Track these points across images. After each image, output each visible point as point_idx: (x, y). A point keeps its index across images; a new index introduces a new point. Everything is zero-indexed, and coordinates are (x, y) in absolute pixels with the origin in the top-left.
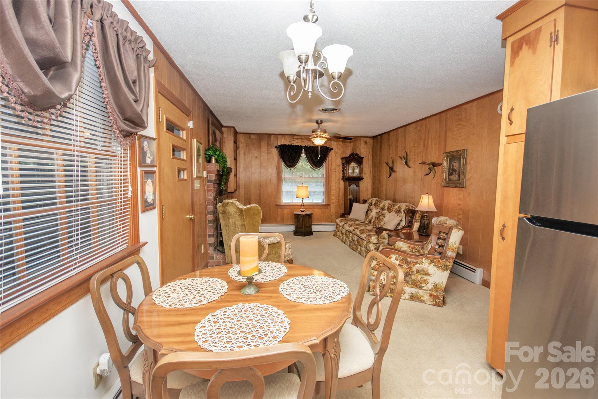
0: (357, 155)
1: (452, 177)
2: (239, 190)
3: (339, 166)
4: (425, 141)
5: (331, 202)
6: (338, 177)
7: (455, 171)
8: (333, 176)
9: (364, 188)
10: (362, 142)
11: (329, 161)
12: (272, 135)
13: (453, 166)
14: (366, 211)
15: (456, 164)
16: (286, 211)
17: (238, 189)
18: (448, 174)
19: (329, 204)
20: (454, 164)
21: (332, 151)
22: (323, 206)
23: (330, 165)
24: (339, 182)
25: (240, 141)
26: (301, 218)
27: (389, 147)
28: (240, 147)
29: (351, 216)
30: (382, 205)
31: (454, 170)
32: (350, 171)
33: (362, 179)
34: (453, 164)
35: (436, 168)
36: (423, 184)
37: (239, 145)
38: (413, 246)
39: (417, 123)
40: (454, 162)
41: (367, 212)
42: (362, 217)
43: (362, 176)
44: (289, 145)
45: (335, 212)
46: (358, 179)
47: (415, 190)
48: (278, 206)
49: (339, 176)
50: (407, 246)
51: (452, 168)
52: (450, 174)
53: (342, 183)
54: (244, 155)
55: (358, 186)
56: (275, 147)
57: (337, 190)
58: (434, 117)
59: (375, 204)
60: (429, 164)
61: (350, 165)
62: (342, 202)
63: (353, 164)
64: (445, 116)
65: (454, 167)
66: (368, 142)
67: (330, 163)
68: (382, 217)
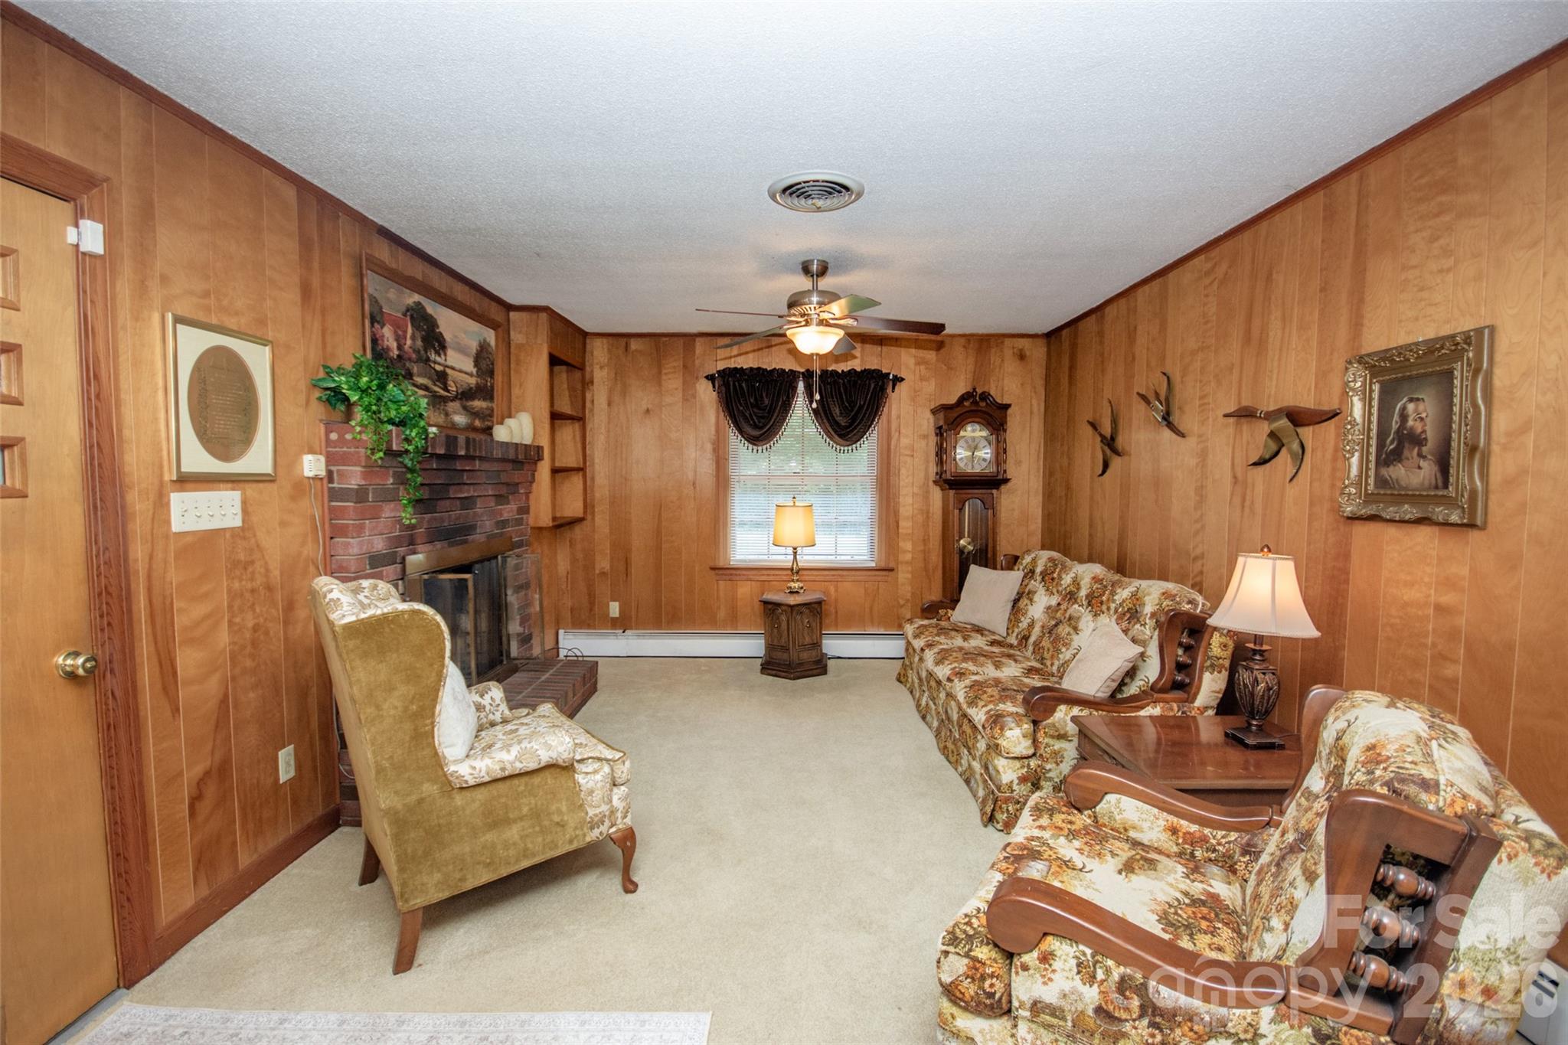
0: (985, 396)
1: (1398, 472)
2: (593, 519)
3: (925, 437)
4: (1249, 320)
5: (897, 562)
6: (922, 475)
7: (1418, 441)
8: (903, 471)
9: (1016, 513)
10: (1008, 353)
11: (889, 422)
12: (698, 339)
13: (1404, 417)
14: (1013, 596)
15: (1421, 407)
16: (745, 590)
17: (589, 517)
18: (1373, 458)
19: (892, 565)
20: (1411, 407)
21: (902, 388)
22: (869, 573)
23: (895, 436)
24: (928, 492)
25: (595, 361)
26: (783, 618)
27: (1103, 362)
28: (595, 380)
29: (960, 614)
30: (1067, 580)
31: (1409, 439)
32: (961, 453)
33: (1006, 481)
34: (1404, 408)
35: (1306, 433)
36: (1244, 500)
37: (592, 371)
38: (1194, 828)
39: (1215, 253)
40: (1411, 400)
41: (1016, 601)
42: (996, 619)
43: (1005, 471)
44: (751, 369)
45: (913, 593)
46: (992, 482)
47: (1203, 527)
48: (717, 571)
49: (926, 470)
51: (1395, 426)
52: (1389, 456)
53: (937, 495)
54: (609, 404)
55: (990, 505)
56: (707, 377)
57: (920, 519)
58: (1299, 206)
59: (1044, 574)
60: (1270, 416)
61: (962, 433)
62: (936, 558)
63: (973, 431)
64: (1354, 190)
65: (1410, 423)
66: (1028, 353)
67: (894, 426)
68: (1068, 629)
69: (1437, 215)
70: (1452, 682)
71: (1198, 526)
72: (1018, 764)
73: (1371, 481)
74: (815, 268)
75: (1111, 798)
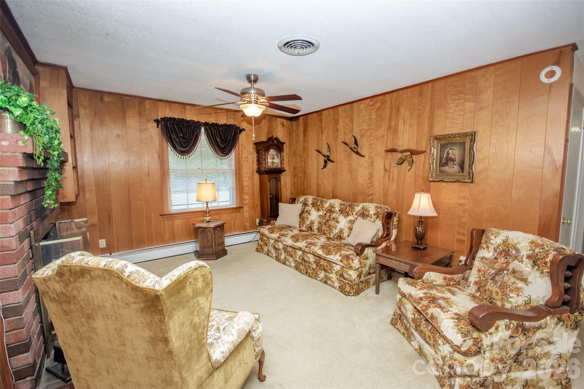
0: (277, 139)
1: (446, 168)
2: (84, 195)
3: (252, 154)
4: (390, 121)
5: (243, 204)
6: (251, 169)
7: (453, 160)
8: (244, 167)
10: (279, 123)
11: (239, 148)
12: (146, 101)
13: (448, 153)
14: (300, 213)
15: (454, 151)
16: (178, 222)
18: (438, 164)
19: (241, 206)
20: (450, 151)
21: (243, 133)
22: (233, 210)
23: (241, 153)
24: (253, 175)
25: (81, 105)
26: (209, 233)
27: (322, 130)
29: (280, 222)
30: (327, 205)
31: (449, 160)
32: (270, 160)
33: (284, 171)
34: (448, 151)
35: (414, 157)
36: (389, 177)
37: (79, 110)
38: (450, 276)
39: (374, 99)
40: (451, 149)
41: (301, 215)
42: (295, 221)
43: (283, 167)
44: (179, 119)
45: (249, 216)
46: (277, 172)
47: (372, 185)
48: (164, 217)
49: (253, 166)
50: (442, 277)
51: (445, 156)
52: (443, 164)
53: (257, 176)
54: (91, 130)
55: (278, 180)
56: (155, 121)
57: (251, 186)
58: (409, 90)
59: (313, 204)
60: (402, 152)
61: (269, 153)
62: (258, 202)
63: (272, 152)
64: (430, 88)
65: (450, 155)
66: (285, 124)
68: (333, 222)
69: (459, 100)
70: (465, 223)
71: (370, 185)
72: (356, 271)
73: (438, 171)
74: (252, 78)
75: (427, 274)
